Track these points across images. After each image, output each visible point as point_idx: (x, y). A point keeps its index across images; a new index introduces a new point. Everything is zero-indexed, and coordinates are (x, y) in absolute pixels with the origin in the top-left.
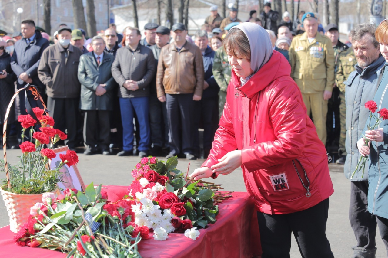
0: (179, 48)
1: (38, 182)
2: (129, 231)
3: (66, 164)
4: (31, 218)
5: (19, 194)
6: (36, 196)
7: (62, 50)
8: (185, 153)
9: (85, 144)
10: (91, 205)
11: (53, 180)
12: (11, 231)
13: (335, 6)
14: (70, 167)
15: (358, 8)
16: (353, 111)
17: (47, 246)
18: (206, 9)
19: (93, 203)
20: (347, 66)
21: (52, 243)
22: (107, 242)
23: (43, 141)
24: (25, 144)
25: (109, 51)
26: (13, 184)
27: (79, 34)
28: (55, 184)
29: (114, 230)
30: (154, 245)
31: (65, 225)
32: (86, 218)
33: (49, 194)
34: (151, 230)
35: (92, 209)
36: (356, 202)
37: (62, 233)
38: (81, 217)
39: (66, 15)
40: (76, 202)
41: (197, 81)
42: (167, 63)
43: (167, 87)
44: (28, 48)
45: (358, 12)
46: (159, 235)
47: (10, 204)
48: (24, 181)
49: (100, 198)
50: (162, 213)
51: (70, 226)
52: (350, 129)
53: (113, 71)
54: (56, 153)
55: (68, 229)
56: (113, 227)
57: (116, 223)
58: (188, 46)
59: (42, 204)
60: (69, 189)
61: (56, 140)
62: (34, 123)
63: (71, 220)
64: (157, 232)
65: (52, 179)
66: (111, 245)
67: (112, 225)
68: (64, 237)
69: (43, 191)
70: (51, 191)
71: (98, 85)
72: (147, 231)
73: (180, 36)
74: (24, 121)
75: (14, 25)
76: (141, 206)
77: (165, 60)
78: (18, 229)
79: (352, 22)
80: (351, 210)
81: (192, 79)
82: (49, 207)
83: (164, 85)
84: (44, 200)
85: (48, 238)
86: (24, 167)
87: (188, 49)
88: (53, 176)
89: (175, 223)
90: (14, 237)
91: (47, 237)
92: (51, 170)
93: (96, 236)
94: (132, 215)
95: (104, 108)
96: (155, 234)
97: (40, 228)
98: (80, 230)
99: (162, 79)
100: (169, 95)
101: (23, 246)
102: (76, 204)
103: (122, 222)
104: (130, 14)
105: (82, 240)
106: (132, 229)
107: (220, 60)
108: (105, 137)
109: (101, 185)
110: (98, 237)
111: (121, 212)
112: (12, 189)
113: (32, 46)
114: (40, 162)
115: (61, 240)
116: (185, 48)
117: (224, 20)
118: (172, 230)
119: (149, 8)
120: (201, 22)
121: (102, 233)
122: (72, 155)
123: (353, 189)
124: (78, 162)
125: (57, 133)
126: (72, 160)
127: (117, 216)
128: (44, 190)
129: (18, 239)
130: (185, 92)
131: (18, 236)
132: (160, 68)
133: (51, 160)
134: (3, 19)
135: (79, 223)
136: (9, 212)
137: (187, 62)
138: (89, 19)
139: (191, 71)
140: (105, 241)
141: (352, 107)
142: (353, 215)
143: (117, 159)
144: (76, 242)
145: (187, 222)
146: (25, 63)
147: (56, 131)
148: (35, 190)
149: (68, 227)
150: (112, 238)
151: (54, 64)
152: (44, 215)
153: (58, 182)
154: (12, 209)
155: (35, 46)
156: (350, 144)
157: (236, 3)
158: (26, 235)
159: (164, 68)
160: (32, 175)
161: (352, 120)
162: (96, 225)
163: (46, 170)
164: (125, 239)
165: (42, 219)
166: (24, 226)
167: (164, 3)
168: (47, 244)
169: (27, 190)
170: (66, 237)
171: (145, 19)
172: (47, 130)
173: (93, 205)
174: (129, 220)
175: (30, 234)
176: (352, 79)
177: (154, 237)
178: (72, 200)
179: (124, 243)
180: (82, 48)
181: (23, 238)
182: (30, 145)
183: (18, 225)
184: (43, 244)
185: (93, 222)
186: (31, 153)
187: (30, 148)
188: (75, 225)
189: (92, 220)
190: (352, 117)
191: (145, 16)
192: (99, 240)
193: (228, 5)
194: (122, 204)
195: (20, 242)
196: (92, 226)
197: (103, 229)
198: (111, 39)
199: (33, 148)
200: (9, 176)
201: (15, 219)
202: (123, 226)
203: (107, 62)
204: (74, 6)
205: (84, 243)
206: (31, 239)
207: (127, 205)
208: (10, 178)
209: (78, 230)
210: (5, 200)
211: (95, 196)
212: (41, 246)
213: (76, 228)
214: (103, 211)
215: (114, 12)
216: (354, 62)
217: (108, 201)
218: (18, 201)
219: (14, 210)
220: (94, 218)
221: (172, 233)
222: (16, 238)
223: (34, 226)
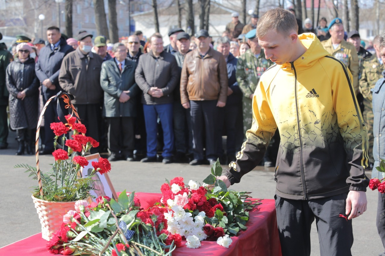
0: (203, 54)
1: (70, 189)
2: (163, 239)
3: (98, 172)
4: (64, 225)
5: (51, 202)
6: (68, 204)
7: (83, 56)
8: (209, 159)
9: (108, 150)
10: (125, 213)
11: (85, 188)
12: (43, 238)
13: (355, 13)
14: (102, 175)
15: (377, 15)
16: (381, 118)
17: (80, 254)
18: (226, 16)
19: (127, 211)
20: (371, 72)
21: (85, 251)
22: (142, 250)
23: (76, 149)
24: (58, 151)
25: (132, 58)
26: (45, 192)
27: (103, 41)
28: (87, 192)
29: (148, 238)
30: (187, 253)
31: (99, 233)
32: (120, 226)
33: (81, 201)
34: (184, 238)
35: (126, 217)
36: (383, 209)
37: (96, 241)
38: (114, 225)
39: (87, 22)
40: (109, 209)
41: (221, 87)
42: (191, 70)
43: (191, 93)
44: (52, 54)
45: (377, 18)
46: (191, 243)
47: (43, 211)
48: (56, 189)
49: (133, 206)
50: (194, 220)
51: (104, 234)
52: (378, 136)
53: (137, 78)
54: (88, 160)
55: (102, 237)
56: (147, 235)
57: (150, 231)
58: (211, 53)
59: (75, 212)
60: (101, 197)
61: (88, 147)
62: (66, 130)
63: (105, 229)
64: (189, 240)
65: (84, 186)
66: (145, 253)
67: (145, 234)
68: (98, 246)
69: (75, 198)
70: (84, 199)
71: (122, 92)
72: (180, 239)
73: (203, 43)
74: (56, 129)
75: (35, 31)
76: (173, 214)
77: (189, 66)
78: (50, 237)
79: (371, 28)
80: (378, 217)
81: (216, 85)
82: (82, 214)
83: (188, 91)
84: (77, 207)
85: (82, 246)
86: (57, 175)
87: (211, 55)
88: (85, 183)
89: (208, 230)
90: (47, 245)
91: (80, 245)
92: (83, 178)
93: (130, 244)
94: (165, 222)
95: (128, 115)
96: (188, 242)
97: (73, 235)
98: (114, 238)
99: (186, 86)
100: (193, 102)
101: (55, 254)
102: (109, 212)
103: (155, 230)
104: (151, 21)
105: (116, 248)
106: (166, 236)
107: (242, 67)
108: (129, 143)
109: (134, 192)
110: (132, 245)
111: (154, 219)
112: (45, 197)
113: (56, 52)
114: (72, 170)
115: (95, 248)
116: (209, 54)
117: (246, 27)
118: (204, 238)
119: (169, 14)
120: (222, 29)
121: (136, 241)
122: (104, 163)
123: (381, 196)
124: (111, 169)
125: (90, 140)
126: (105, 168)
127: (151, 224)
128: (77, 198)
129: (51, 247)
130: (209, 98)
131: (51, 244)
132: (183, 75)
133: (84, 167)
134: (25, 26)
135: (113, 232)
136: (40, 219)
137: (211, 68)
138: (111, 26)
139: (215, 77)
140: (140, 249)
141: (380, 114)
142: (381, 222)
143: (141, 165)
144: (111, 250)
145: (220, 230)
146: (48, 69)
147: (88, 139)
148: (68, 197)
149: (102, 235)
150: (146, 246)
151: (75, 71)
152: (77, 223)
153: (90, 190)
154: (44, 217)
155: (59, 52)
156: (378, 151)
157: (257, 10)
158: (58, 243)
159: (188, 74)
160: (64, 182)
161: (380, 127)
162: (130, 233)
163: (78, 178)
164: (159, 247)
165: (75, 227)
166: (57, 234)
167: (185, 10)
168: (80, 252)
169: (59, 197)
170: (100, 245)
171: (166, 26)
172: (80, 137)
173: (126, 213)
174: (162, 227)
175: (63, 242)
176: (380, 86)
177: (186, 245)
178: (105, 207)
179: (158, 251)
180: (106, 55)
181: (56, 246)
182: (63, 153)
183: (50, 232)
184: (76, 251)
185: (127, 230)
186: (63, 161)
187: (63, 156)
188: (109, 233)
189: (126, 228)
190: (380, 124)
191: (166, 23)
192: (133, 249)
193: (248, 11)
194: (155, 212)
195: (53, 250)
196: (126, 234)
197: (137, 237)
198: (134, 46)
199: (66, 156)
200: (41, 183)
201: (48, 227)
202: (156, 233)
203: (129, 68)
204: (96, 13)
205: (119, 252)
206: (64, 247)
207: (160, 212)
208: (42, 186)
209: (112, 238)
210: (37, 207)
211: (128, 204)
212: (74, 254)
213: (110, 236)
214: (137, 219)
215: (135, 19)
216: (378, 69)
217: (141, 208)
218: (51, 209)
219: (46, 218)
220: (128, 226)
221: (203, 241)
222: (49, 246)
223: (67, 234)
